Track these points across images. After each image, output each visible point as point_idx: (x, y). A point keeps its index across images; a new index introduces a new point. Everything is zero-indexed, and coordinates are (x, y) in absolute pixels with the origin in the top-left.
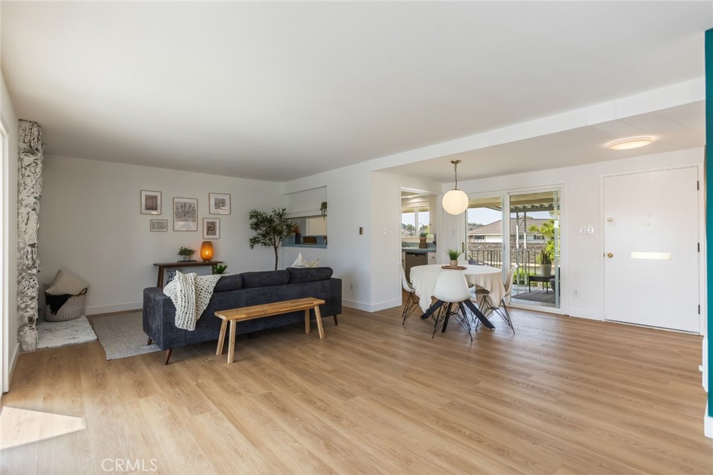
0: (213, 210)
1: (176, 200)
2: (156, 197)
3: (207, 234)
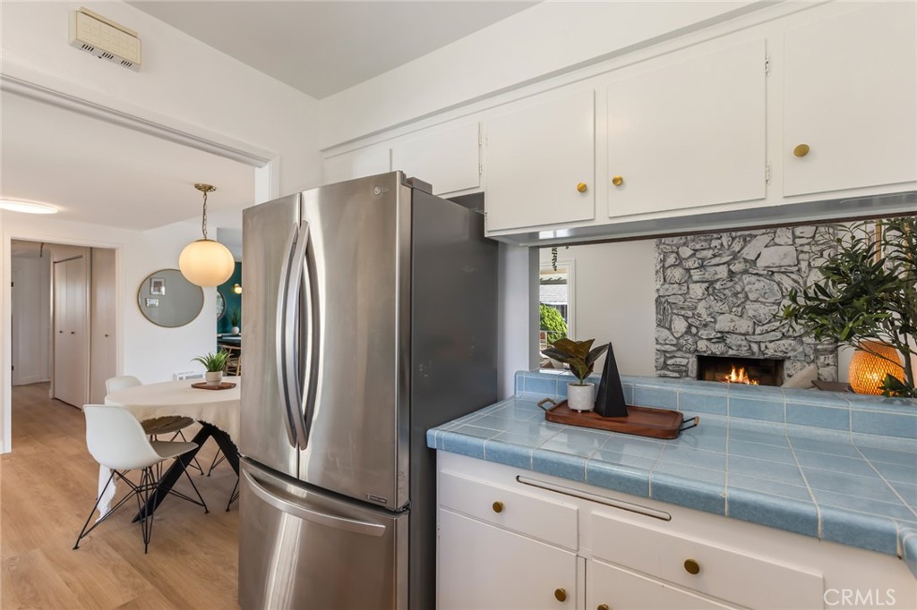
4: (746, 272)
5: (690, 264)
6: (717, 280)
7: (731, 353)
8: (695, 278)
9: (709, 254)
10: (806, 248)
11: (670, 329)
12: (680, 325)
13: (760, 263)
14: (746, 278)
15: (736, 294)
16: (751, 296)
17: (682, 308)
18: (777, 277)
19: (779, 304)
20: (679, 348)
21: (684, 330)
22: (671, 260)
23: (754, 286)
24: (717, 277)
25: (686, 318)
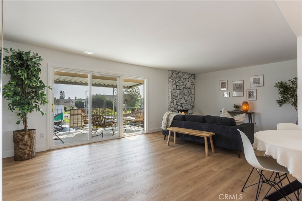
0: (252, 85)
1: (234, 82)
2: (225, 82)
3: (249, 98)
4: (185, 88)
5: (177, 84)
6: (181, 89)
7: (183, 109)
8: (178, 88)
9: (180, 82)
10: (192, 83)
11: (173, 103)
12: (175, 102)
13: (187, 86)
14: (185, 90)
15: (183, 94)
16: (185, 94)
17: (175, 97)
18: (189, 90)
19: (188, 96)
20: (175, 108)
21: (176, 103)
22: (174, 82)
23: (186, 91)
24: (181, 88)
25: (176, 99)
